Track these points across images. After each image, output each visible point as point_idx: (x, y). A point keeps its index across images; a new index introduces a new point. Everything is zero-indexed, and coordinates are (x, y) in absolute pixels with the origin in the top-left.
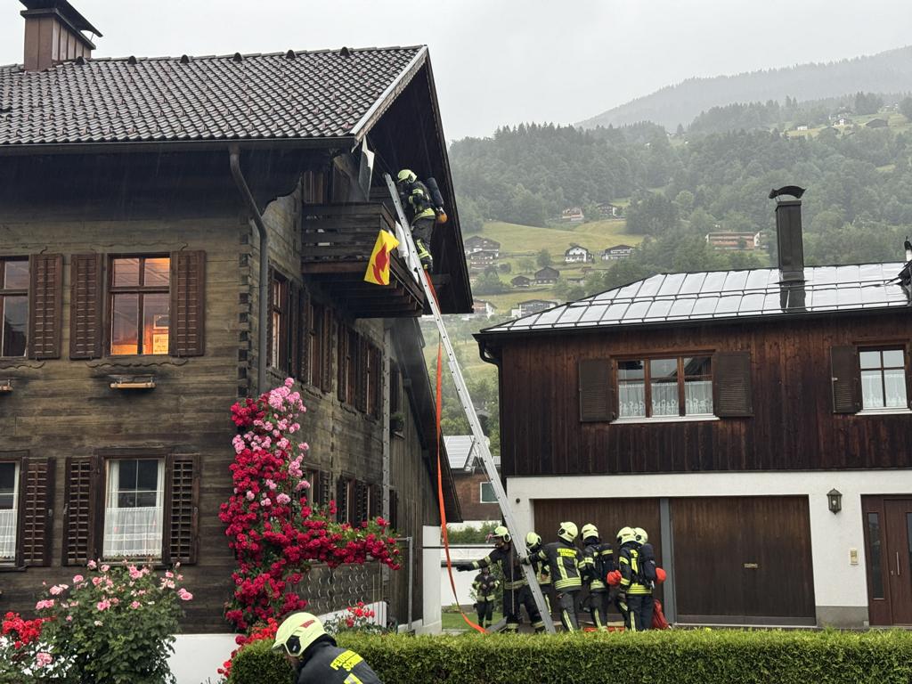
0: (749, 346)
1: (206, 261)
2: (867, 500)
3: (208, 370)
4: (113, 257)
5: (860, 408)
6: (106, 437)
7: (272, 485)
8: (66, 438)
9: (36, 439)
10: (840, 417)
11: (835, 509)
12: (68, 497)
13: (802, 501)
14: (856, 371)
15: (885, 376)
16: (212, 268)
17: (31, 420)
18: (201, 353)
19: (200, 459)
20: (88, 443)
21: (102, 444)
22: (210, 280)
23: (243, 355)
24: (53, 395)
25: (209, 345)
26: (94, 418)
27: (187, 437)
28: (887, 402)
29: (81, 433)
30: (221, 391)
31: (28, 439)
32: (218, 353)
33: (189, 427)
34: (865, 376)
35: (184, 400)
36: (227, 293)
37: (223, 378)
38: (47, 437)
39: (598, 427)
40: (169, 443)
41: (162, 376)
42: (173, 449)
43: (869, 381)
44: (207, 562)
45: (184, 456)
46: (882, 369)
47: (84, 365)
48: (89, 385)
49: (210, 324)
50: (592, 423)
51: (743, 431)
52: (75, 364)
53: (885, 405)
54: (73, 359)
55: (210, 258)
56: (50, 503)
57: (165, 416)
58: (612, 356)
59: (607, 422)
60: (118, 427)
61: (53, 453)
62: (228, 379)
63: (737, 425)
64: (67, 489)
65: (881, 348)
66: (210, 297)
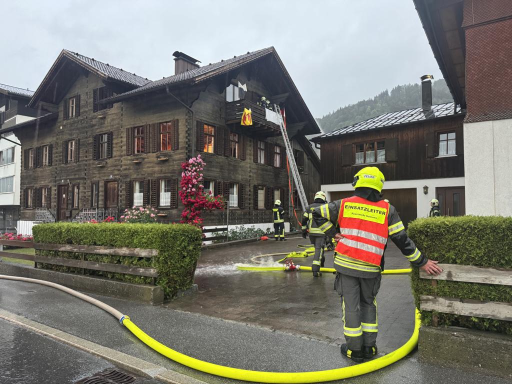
0: (398, 136)
1: (178, 122)
2: (438, 189)
3: (179, 154)
4: (160, 123)
5: (438, 155)
6: (159, 174)
7: (190, 186)
8: (152, 174)
9: (146, 175)
10: (429, 159)
11: (426, 193)
12: (152, 190)
13: (414, 190)
14: (437, 141)
15: (448, 143)
16: (180, 124)
17: (145, 169)
18: (178, 149)
19: (178, 179)
20: (156, 175)
21: (159, 175)
22: (180, 128)
23: (187, 148)
24: (149, 163)
25: (180, 146)
26: (157, 169)
27: (175, 173)
28: (448, 152)
29: (154, 172)
30: (182, 160)
31: (144, 175)
32: (182, 148)
33: (176, 170)
34: (441, 144)
35: (175, 162)
36: (183, 131)
37: (182, 156)
38: (148, 174)
39: (348, 167)
40: (172, 174)
41: (170, 156)
42: (172, 176)
43: (442, 145)
44: (180, 207)
45: (174, 178)
46: (447, 140)
47: (155, 154)
48: (155, 159)
49: (180, 140)
50: (346, 166)
51: (395, 166)
52: (153, 154)
53: (447, 153)
54: (153, 153)
55: (179, 121)
56: (149, 192)
57: (171, 167)
58: (353, 143)
59: (350, 166)
60: (161, 170)
61: (149, 178)
62: (183, 156)
63: (393, 164)
64: (152, 188)
65: (447, 132)
66: (180, 132)
